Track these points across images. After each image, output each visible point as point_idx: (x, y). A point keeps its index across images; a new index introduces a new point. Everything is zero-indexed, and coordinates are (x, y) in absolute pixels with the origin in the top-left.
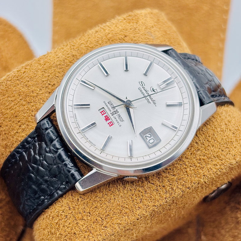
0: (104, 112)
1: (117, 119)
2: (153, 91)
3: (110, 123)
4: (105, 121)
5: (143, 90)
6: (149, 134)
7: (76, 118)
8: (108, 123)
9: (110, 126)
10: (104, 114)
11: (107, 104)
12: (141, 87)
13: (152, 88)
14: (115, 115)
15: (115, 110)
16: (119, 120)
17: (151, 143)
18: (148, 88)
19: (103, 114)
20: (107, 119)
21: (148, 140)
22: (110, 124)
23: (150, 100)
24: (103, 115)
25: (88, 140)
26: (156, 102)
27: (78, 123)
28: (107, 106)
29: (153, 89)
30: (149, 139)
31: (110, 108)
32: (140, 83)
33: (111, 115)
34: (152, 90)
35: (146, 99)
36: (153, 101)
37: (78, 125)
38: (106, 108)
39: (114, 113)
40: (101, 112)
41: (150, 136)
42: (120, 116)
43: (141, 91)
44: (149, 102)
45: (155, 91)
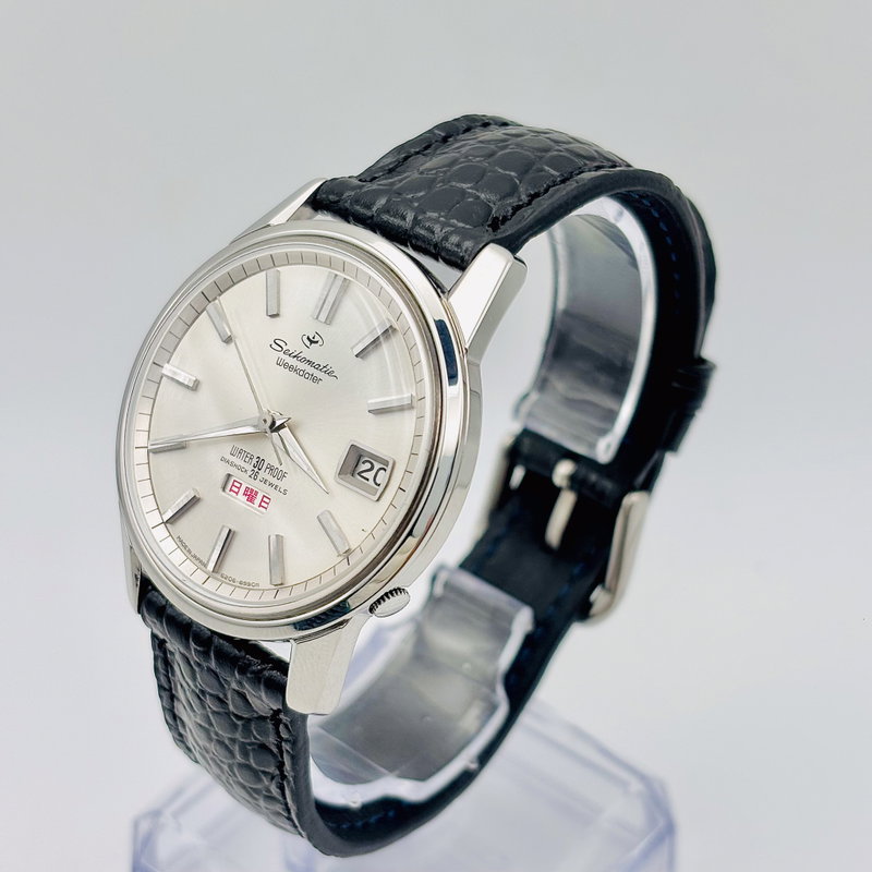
0: (235, 484)
1: (270, 479)
2: (312, 342)
3: (262, 500)
4: (248, 505)
5: (287, 359)
6: (363, 463)
7: (185, 547)
8: (260, 505)
9: (266, 509)
10: (239, 488)
11: (232, 459)
12: (281, 355)
13: (305, 338)
14: (263, 474)
15: (255, 461)
16: (274, 481)
18: (295, 345)
19: (237, 490)
20: (250, 495)
21: (371, 482)
22: (263, 504)
23: (317, 373)
24: (237, 493)
25: (235, 584)
26: (333, 365)
27: (195, 557)
28: (232, 464)
29: (308, 338)
30: (370, 475)
31: (242, 464)
32: (274, 346)
33: (252, 481)
34: (308, 343)
35: (307, 376)
36: (325, 369)
37: (197, 562)
38: (232, 470)
39: (256, 470)
40: (231, 490)
41: (368, 466)
42: (271, 468)
43: (286, 365)
44: (316, 380)
45: (317, 338)
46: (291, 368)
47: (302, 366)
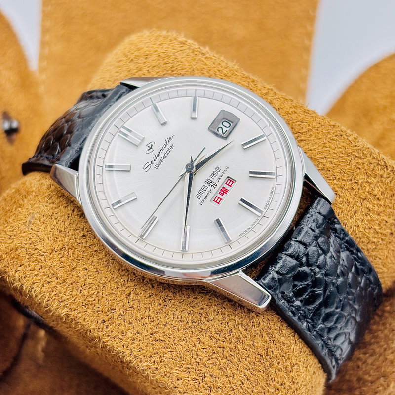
0: (216, 200)
1: (218, 176)
2: (151, 148)
3: (228, 185)
4: (229, 193)
5: (156, 162)
6: (218, 131)
7: (246, 231)
8: (230, 186)
9: (233, 182)
10: (219, 198)
11: (202, 198)
12: (153, 166)
13: (148, 152)
14: (215, 181)
15: (206, 185)
16: (220, 174)
17: (230, 125)
19: (219, 200)
20: (224, 191)
21: (228, 129)
22: (230, 184)
23: (168, 146)
24: (221, 199)
25: (270, 201)
26: (167, 137)
27: (252, 225)
28: (205, 198)
29: (148, 150)
31: (207, 192)
32: (147, 170)
33: (217, 187)
34: (151, 150)
35: (168, 152)
36: (167, 142)
37: (256, 224)
38: (210, 197)
39: (212, 184)
40: (219, 203)
41: (220, 129)
42: (213, 175)
43: (159, 164)
44: (171, 147)
45: (150, 145)
46: (161, 161)
47: (162, 154)
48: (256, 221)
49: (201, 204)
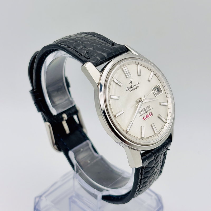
2: (131, 82)
4: (149, 118)
7: (149, 137)
10: (145, 118)
11: (140, 114)
14: (147, 110)
15: (144, 110)
16: (149, 109)
18: (130, 86)
20: (147, 116)
22: (150, 115)
23: (137, 86)
25: (161, 130)
26: (138, 82)
28: (141, 115)
32: (127, 90)
33: (146, 113)
34: (131, 83)
35: (136, 88)
36: (137, 84)
39: (145, 111)
40: (144, 120)
42: (147, 108)
43: (132, 90)
44: (138, 87)
45: (131, 81)
46: (133, 90)
47: (134, 87)
48: (153, 135)
49: (139, 116)
